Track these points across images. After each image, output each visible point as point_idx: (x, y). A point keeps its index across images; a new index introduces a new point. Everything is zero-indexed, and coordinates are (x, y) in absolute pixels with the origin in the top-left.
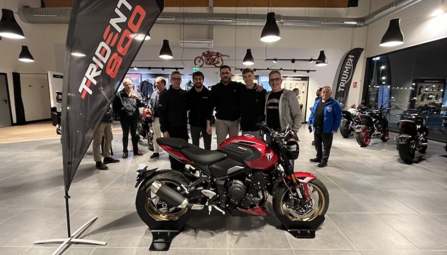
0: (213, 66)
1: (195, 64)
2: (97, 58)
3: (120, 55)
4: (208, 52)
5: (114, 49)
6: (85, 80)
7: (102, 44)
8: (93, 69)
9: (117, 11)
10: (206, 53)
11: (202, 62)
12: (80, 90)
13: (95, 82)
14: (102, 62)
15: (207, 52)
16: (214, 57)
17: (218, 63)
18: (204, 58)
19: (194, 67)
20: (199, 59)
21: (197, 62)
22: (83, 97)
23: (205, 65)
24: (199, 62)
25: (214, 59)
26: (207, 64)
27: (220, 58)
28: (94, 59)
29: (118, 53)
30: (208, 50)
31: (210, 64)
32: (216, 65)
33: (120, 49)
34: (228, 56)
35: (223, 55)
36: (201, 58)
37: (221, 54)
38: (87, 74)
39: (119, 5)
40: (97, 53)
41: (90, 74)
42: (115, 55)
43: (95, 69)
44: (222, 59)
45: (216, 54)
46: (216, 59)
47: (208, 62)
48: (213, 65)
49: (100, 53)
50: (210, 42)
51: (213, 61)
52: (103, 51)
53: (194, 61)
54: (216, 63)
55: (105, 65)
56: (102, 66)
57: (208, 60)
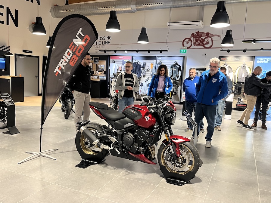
0: (202, 47)
1: (184, 46)
2: (65, 56)
3: (77, 56)
4: (198, 33)
5: (74, 53)
6: (58, 66)
7: (68, 50)
8: (62, 61)
9: (77, 36)
10: (195, 34)
11: (190, 43)
12: (55, 72)
13: (63, 68)
14: (67, 59)
15: (196, 32)
16: (203, 38)
17: (207, 43)
18: (192, 39)
19: (182, 48)
20: (187, 40)
21: (185, 43)
22: (56, 75)
23: (193, 46)
24: (188, 43)
25: (203, 40)
26: (195, 45)
27: (210, 39)
28: (64, 57)
29: (76, 55)
30: (197, 31)
31: (199, 45)
32: (205, 46)
33: (77, 53)
34: (219, 36)
35: (213, 36)
36: (190, 39)
37: (211, 34)
38: (59, 64)
39: (78, 34)
40: (66, 54)
41: (61, 64)
42: (75, 56)
43: (64, 62)
44: (212, 40)
45: (205, 35)
46: (206, 40)
47: (197, 43)
48: (201, 45)
49: (67, 54)
50: (198, 23)
51: (203, 42)
52: (69, 54)
53: (182, 42)
54: (205, 44)
55: (69, 60)
56: (68, 61)
57: (197, 41)
